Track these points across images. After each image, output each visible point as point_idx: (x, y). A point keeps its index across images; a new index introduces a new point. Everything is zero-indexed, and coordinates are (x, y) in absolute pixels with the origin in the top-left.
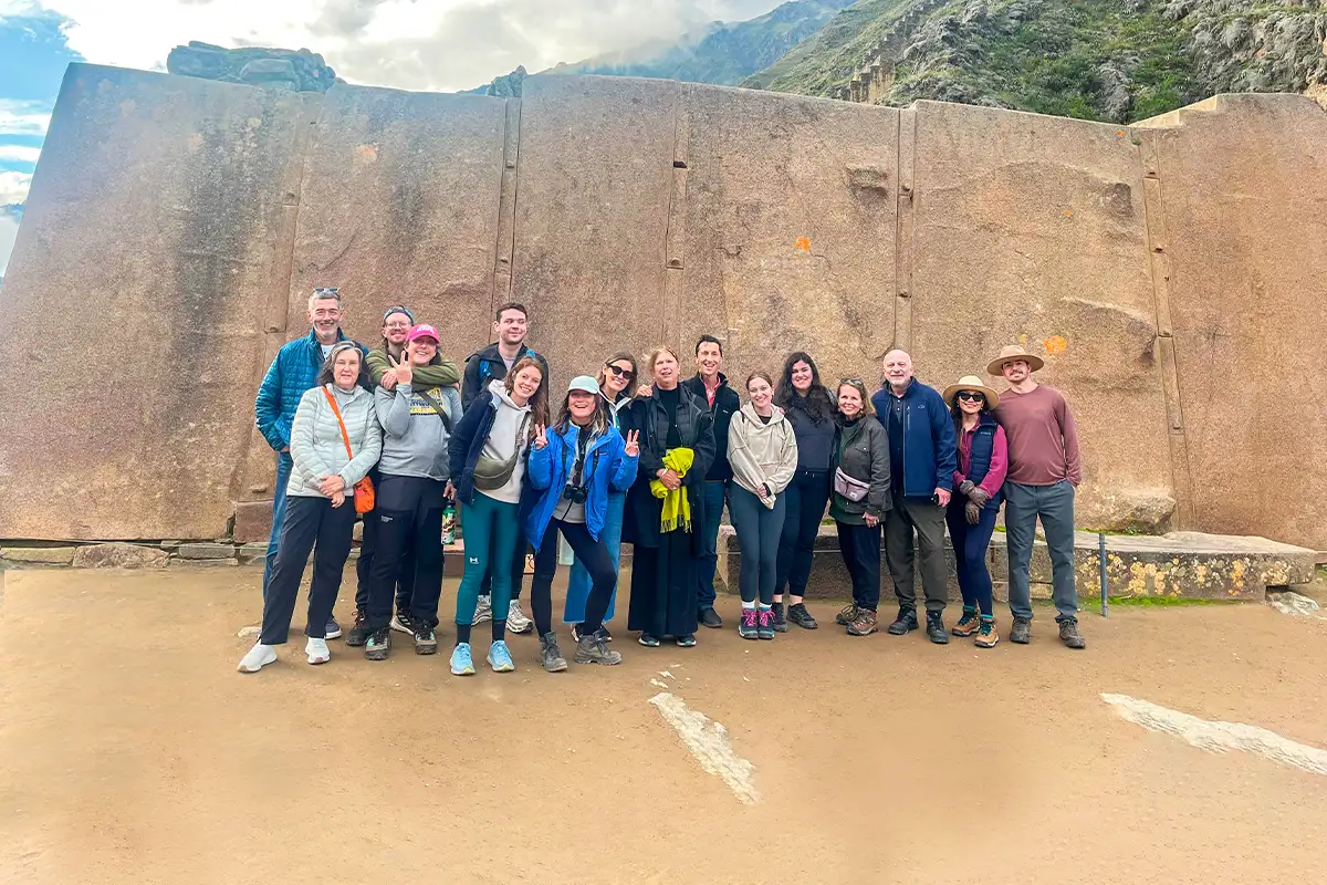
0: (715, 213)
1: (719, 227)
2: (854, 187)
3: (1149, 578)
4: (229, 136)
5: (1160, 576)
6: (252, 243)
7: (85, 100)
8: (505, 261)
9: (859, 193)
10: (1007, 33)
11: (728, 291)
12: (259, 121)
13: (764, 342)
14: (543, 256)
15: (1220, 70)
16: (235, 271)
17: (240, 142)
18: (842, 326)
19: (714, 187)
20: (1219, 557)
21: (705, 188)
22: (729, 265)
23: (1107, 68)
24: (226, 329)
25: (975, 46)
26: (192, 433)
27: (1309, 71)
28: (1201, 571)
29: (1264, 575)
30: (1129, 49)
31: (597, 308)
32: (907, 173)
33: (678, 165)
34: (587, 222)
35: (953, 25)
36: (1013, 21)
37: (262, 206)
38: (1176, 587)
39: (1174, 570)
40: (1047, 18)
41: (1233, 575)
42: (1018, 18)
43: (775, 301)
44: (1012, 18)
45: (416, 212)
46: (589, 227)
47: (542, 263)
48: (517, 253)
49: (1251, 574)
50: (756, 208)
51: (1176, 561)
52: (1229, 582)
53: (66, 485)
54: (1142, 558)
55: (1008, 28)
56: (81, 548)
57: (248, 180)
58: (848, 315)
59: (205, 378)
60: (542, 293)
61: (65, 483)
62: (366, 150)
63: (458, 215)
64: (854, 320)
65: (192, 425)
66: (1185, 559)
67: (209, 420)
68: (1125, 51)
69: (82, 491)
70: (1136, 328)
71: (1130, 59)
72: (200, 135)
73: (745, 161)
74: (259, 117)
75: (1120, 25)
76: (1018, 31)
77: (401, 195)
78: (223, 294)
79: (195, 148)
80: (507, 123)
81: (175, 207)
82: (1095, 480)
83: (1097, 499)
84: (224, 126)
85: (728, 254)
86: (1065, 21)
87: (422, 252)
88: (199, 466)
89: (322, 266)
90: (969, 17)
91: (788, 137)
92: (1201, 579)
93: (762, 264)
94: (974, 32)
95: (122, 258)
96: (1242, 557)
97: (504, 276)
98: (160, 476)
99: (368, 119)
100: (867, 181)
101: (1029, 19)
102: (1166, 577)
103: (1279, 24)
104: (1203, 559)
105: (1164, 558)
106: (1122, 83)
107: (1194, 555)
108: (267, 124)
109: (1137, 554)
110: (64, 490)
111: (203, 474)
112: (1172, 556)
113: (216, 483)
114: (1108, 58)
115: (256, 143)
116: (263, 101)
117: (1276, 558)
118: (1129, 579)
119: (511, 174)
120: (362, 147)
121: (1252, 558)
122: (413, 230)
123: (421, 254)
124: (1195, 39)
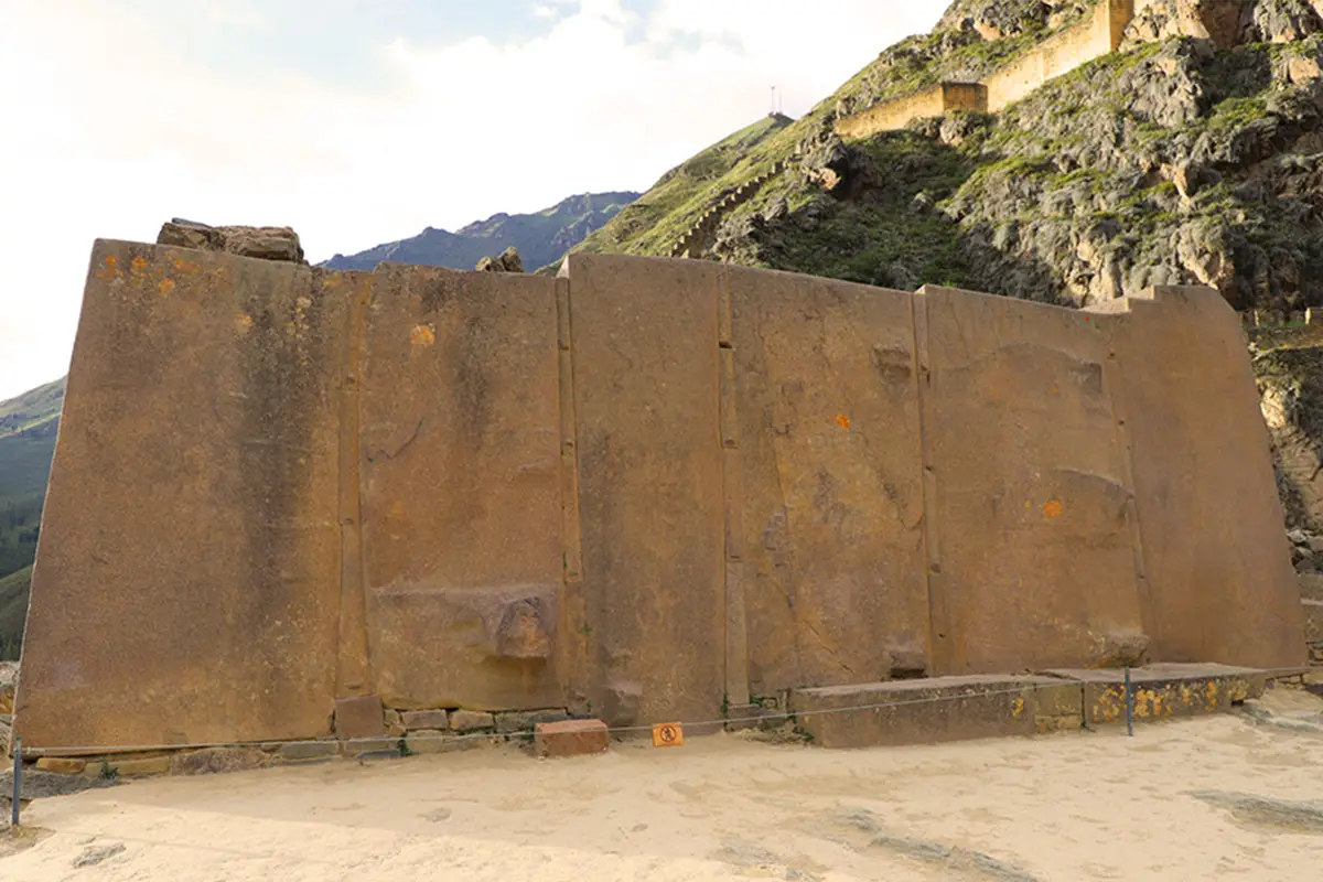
0: (762, 392)
1: (767, 406)
2: (882, 367)
3: (1150, 702)
4: (279, 317)
5: (1158, 700)
6: (316, 431)
7: (119, 279)
8: (570, 444)
9: (887, 372)
10: (806, 231)
11: (782, 469)
12: (309, 302)
13: (817, 517)
14: (607, 438)
15: (992, 270)
16: (302, 461)
17: (292, 324)
18: (882, 498)
19: (759, 367)
20: (1198, 680)
21: (750, 368)
22: (779, 442)
23: (897, 266)
24: (300, 521)
25: (779, 242)
26: (280, 631)
27: (1067, 272)
28: (1186, 692)
29: (1230, 692)
30: (915, 248)
31: (662, 489)
32: (924, 354)
33: (723, 345)
34: (646, 403)
35: (758, 221)
36: (811, 219)
37: (323, 392)
38: (1168, 708)
39: (1167, 694)
40: (842, 217)
41: (1208, 695)
42: (815, 216)
43: (823, 477)
44: (810, 216)
45: (481, 395)
46: (648, 408)
47: (607, 446)
48: (581, 434)
49: (1222, 692)
50: (799, 387)
51: (1168, 687)
52: (1204, 699)
53: (152, 692)
54: (1146, 686)
55: (807, 225)
56: (176, 757)
57: (305, 363)
58: (886, 489)
59: (284, 574)
60: (610, 475)
61: (149, 693)
62: (423, 332)
63: (522, 398)
64: (892, 493)
65: (278, 623)
66: (1175, 683)
67: (296, 617)
68: (912, 251)
69: (170, 698)
70: (1113, 491)
71: (916, 259)
72: (248, 317)
73: (785, 341)
74: (308, 298)
75: (906, 226)
76: (816, 229)
77: (463, 379)
78: (294, 485)
79: (246, 331)
80: (557, 302)
81: (232, 394)
82: (1088, 625)
83: (1091, 641)
84: (272, 306)
85: (778, 433)
86: (858, 221)
87: (490, 436)
88: (292, 666)
89: (392, 453)
90: (772, 214)
91: (821, 318)
92: (1186, 700)
93: (810, 441)
94: (778, 228)
95: (182, 451)
96: (1214, 679)
97: (570, 459)
98: (253, 677)
99: (421, 299)
100: (893, 360)
101: (825, 218)
102: (1162, 700)
103: (1041, 229)
104: (1188, 683)
105: (1160, 685)
106: (911, 280)
107: (1180, 680)
108: (317, 304)
109: (1141, 683)
110: (150, 697)
111: (297, 672)
112: (1167, 682)
113: (311, 681)
114: (898, 256)
115: (308, 324)
116: (310, 279)
117: (1238, 678)
118: (1136, 704)
119: (567, 355)
120: (418, 328)
121: (1222, 679)
122: (479, 414)
123: (490, 438)
124: (969, 241)
